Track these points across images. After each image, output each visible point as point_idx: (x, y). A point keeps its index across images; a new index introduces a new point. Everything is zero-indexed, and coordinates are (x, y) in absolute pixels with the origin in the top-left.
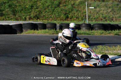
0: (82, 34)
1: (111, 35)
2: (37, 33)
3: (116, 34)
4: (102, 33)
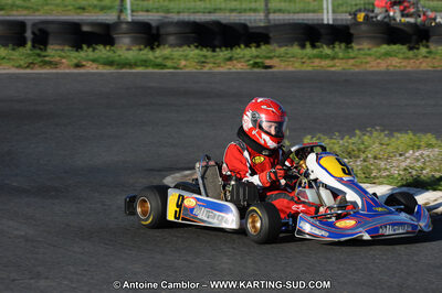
0: (135, 65)
1: (238, 67)
3: (256, 63)
4: (203, 59)
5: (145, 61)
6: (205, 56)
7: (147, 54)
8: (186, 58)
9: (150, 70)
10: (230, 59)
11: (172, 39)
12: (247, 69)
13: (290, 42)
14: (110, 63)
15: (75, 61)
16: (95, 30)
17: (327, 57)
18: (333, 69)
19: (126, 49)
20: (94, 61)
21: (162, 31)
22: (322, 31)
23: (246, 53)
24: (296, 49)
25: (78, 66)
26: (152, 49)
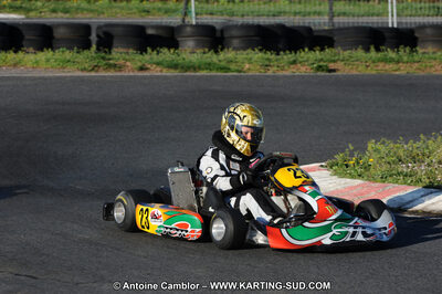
0: (199, 68)
1: (302, 70)
2: (29, 65)
3: (320, 67)
4: (267, 63)
5: (209, 64)
6: (268, 59)
7: (211, 57)
8: (250, 61)
9: (214, 73)
10: (294, 62)
11: (236, 42)
12: (312, 73)
13: (354, 45)
14: (175, 67)
15: (139, 64)
16: (160, 32)
17: (392, 60)
18: (397, 73)
19: (190, 52)
20: (158, 64)
21: (226, 35)
22: (386, 34)
23: (309, 56)
24: (360, 53)
25: (142, 69)
26: (216, 52)
